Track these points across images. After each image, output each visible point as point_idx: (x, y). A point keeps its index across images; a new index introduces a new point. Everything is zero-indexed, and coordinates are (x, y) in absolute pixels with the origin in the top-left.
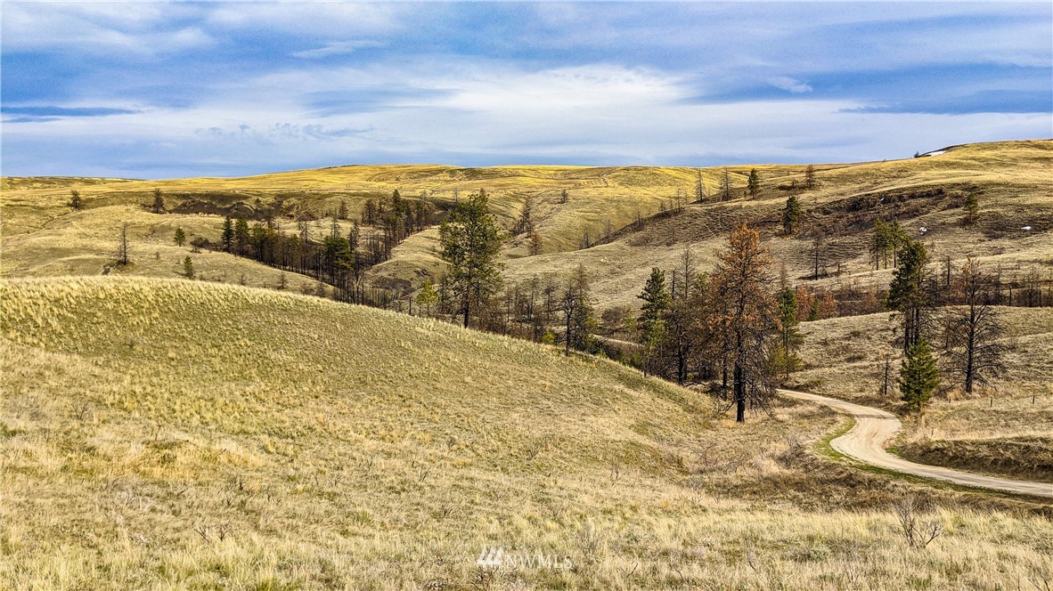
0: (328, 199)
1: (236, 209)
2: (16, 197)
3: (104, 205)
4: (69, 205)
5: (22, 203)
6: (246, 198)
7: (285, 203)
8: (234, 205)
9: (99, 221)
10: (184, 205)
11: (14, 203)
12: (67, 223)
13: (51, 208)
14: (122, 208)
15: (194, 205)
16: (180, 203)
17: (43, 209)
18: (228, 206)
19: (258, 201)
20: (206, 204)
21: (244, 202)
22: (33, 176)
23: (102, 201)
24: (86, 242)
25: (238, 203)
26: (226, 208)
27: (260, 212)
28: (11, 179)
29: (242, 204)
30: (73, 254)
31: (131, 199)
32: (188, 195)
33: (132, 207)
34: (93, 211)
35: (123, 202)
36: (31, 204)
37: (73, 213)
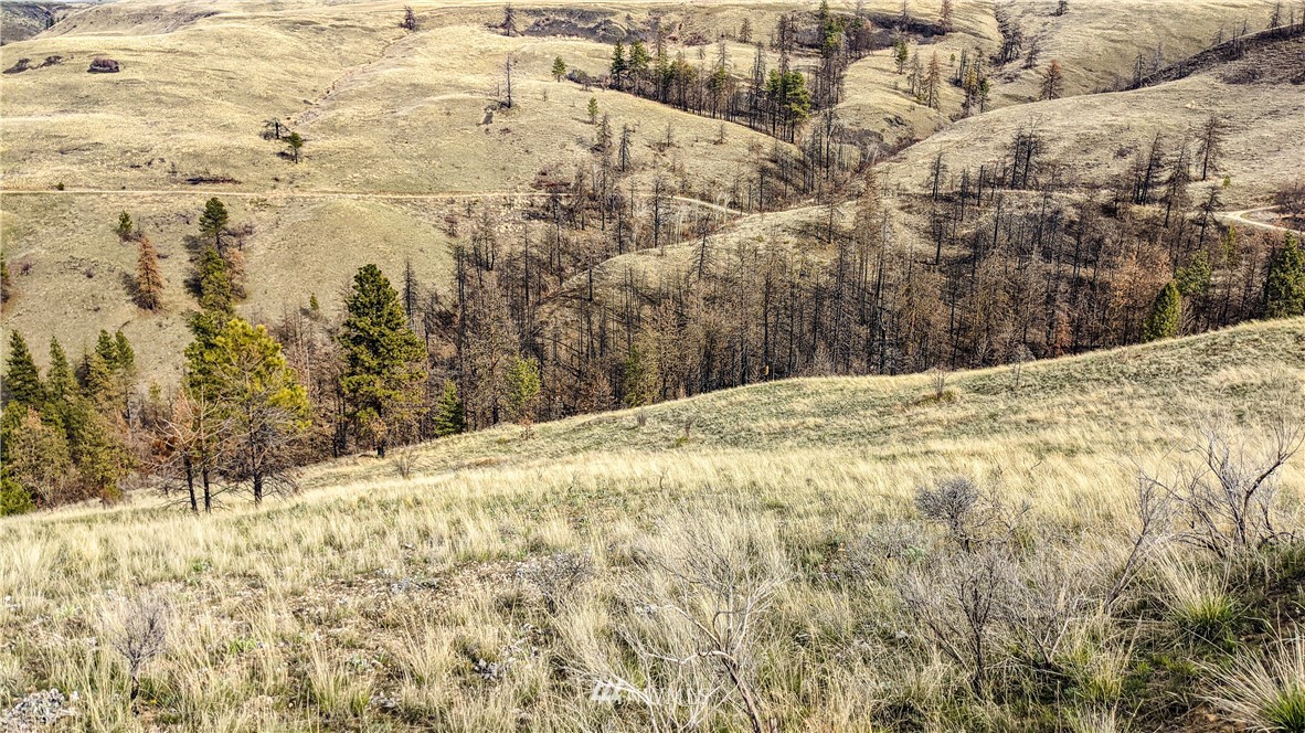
0: (719, 15)
1: (604, 30)
2: (338, 16)
3: (442, 26)
4: (402, 25)
5: (348, 23)
6: (613, 14)
7: (664, 22)
8: (600, 24)
10: (537, 25)
11: (338, 23)
12: (410, 50)
13: (383, 29)
14: (465, 29)
15: (549, 25)
16: (531, 21)
17: (372, 30)
18: (592, 25)
19: (628, 18)
20: (564, 22)
21: (612, 19)
24: (446, 77)
25: (605, 22)
26: (589, 29)
27: (634, 33)
29: (609, 22)
30: (440, 92)
31: (470, 16)
32: (540, 11)
33: (476, 27)
34: (435, 34)
35: (462, 22)
36: (357, 24)
37: (410, 36)
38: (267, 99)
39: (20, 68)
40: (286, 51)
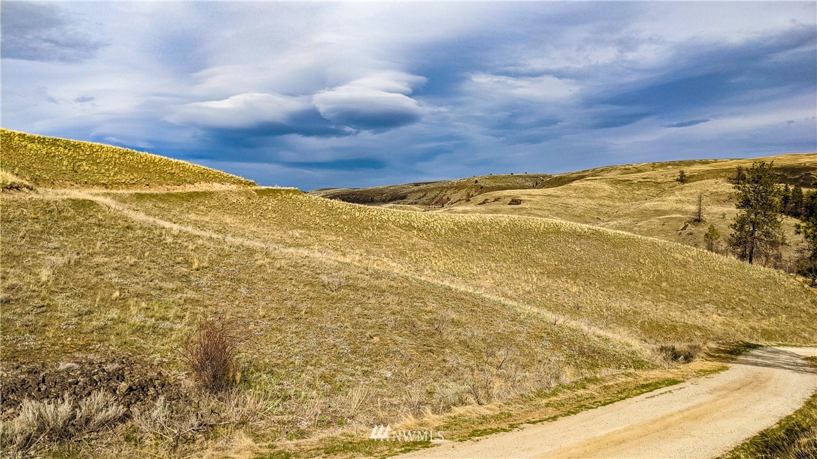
1: (804, 179)
2: (645, 176)
3: (702, 180)
4: (677, 180)
5: (648, 180)
9: (692, 191)
11: (643, 180)
12: (673, 193)
13: (666, 182)
14: (712, 181)
17: (660, 183)
18: (797, 177)
20: (779, 175)
21: (812, 173)
22: (668, 160)
23: (701, 177)
24: (679, 206)
25: (806, 174)
26: (795, 179)
28: (654, 163)
29: (810, 174)
31: (721, 174)
33: (720, 181)
34: (692, 184)
35: (714, 177)
36: (653, 180)
37: (679, 185)
38: (579, 217)
39: (484, 203)
40: (605, 195)
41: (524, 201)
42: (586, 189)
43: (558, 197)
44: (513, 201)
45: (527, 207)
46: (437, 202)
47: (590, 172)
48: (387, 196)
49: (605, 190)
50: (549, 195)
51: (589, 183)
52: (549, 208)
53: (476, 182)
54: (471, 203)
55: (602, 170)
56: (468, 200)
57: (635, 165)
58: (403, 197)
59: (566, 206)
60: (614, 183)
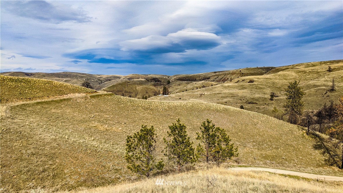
2: (313, 69)
4: (327, 71)
5: (314, 71)
12: (324, 77)
13: (322, 72)
17: (319, 72)
23: (338, 69)
24: (325, 83)
28: (321, 62)
30: (320, 87)
34: (334, 72)
36: (316, 71)
37: (328, 73)
38: (279, 88)
39: (238, 82)
40: (293, 78)
41: (255, 81)
42: (284, 75)
43: (271, 79)
44: (250, 81)
45: (256, 84)
46: (223, 80)
47: (291, 66)
48: (202, 78)
49: (293, 76)
50: (267, 78)
51: (286, 72)
52: (266, 84)
53: (240, 71)
54: (232, 82)
55: (297, 65)
56: (231, 81)
57: (312, 63)
58: (209, 78)
59: (274, 83)
60: (298, 73)
